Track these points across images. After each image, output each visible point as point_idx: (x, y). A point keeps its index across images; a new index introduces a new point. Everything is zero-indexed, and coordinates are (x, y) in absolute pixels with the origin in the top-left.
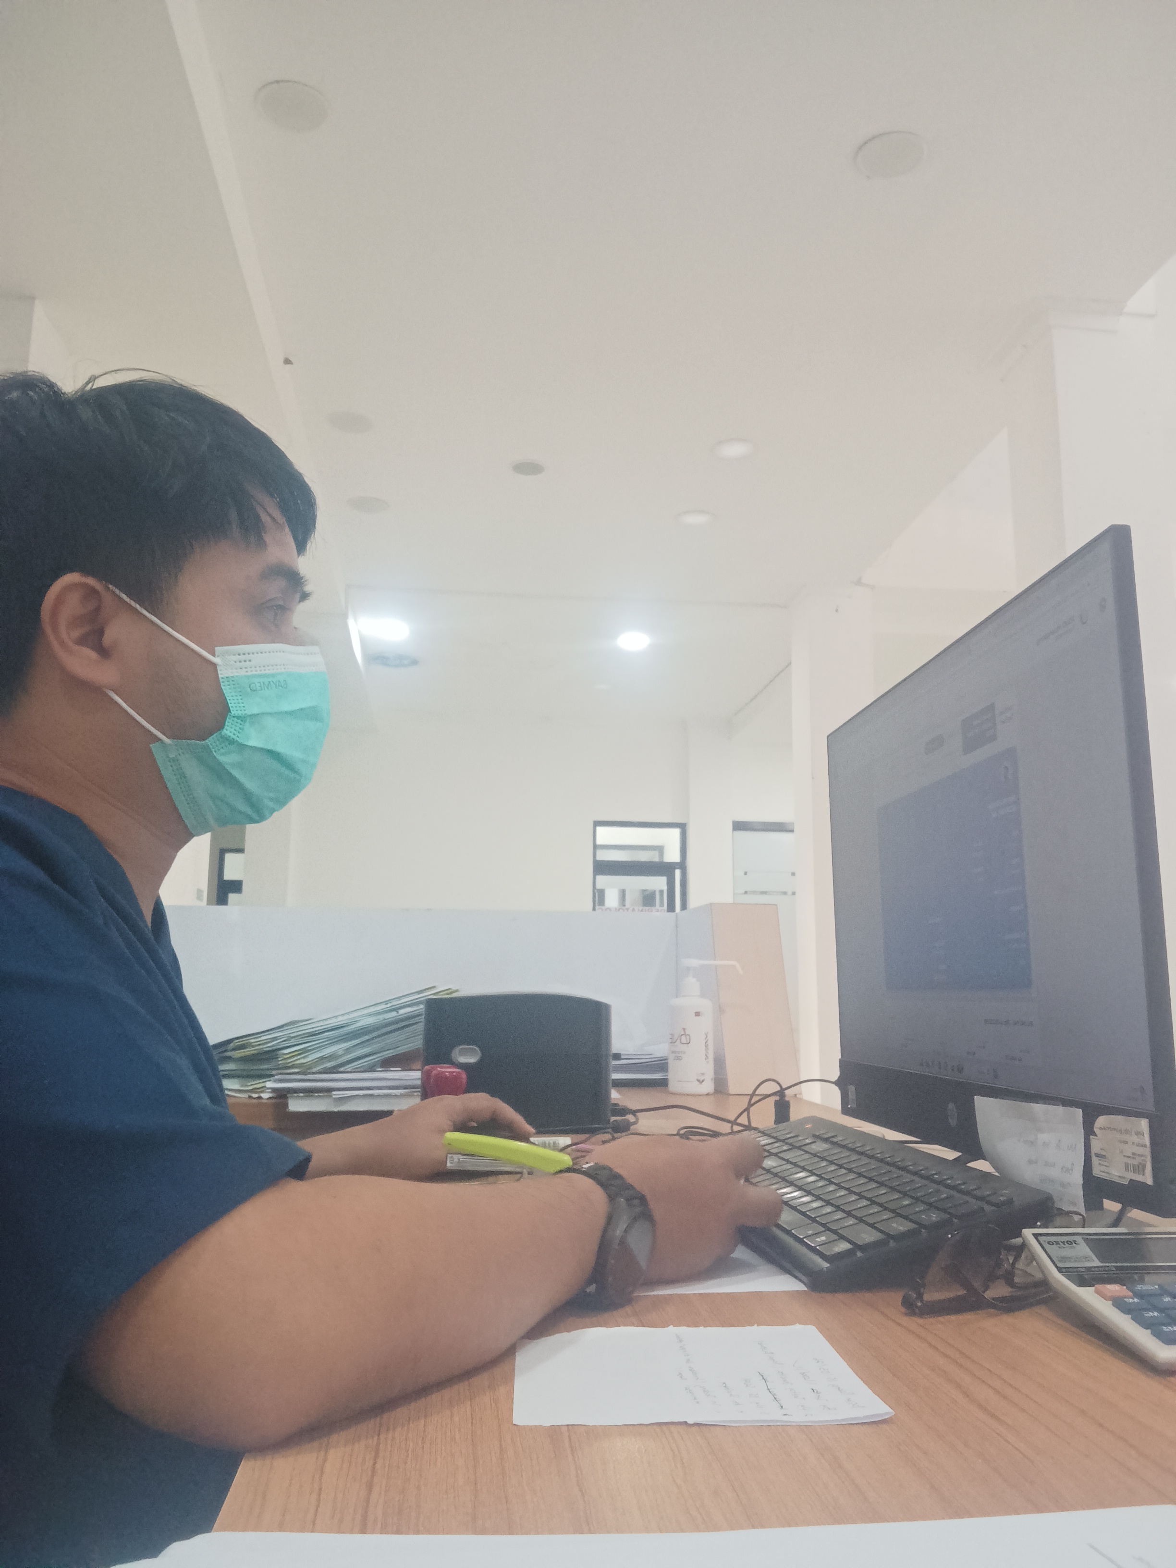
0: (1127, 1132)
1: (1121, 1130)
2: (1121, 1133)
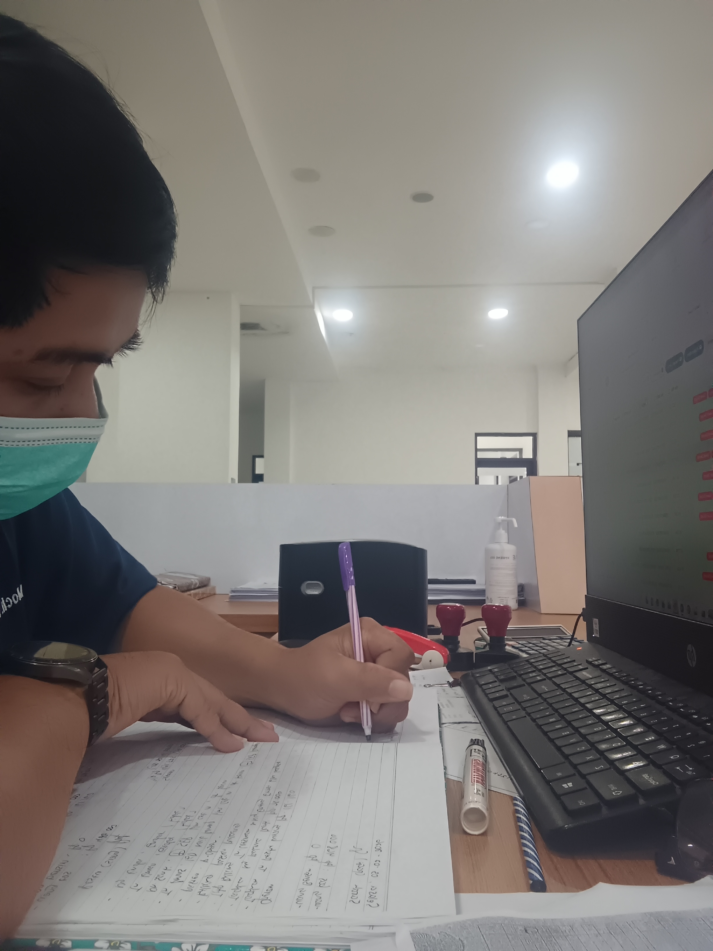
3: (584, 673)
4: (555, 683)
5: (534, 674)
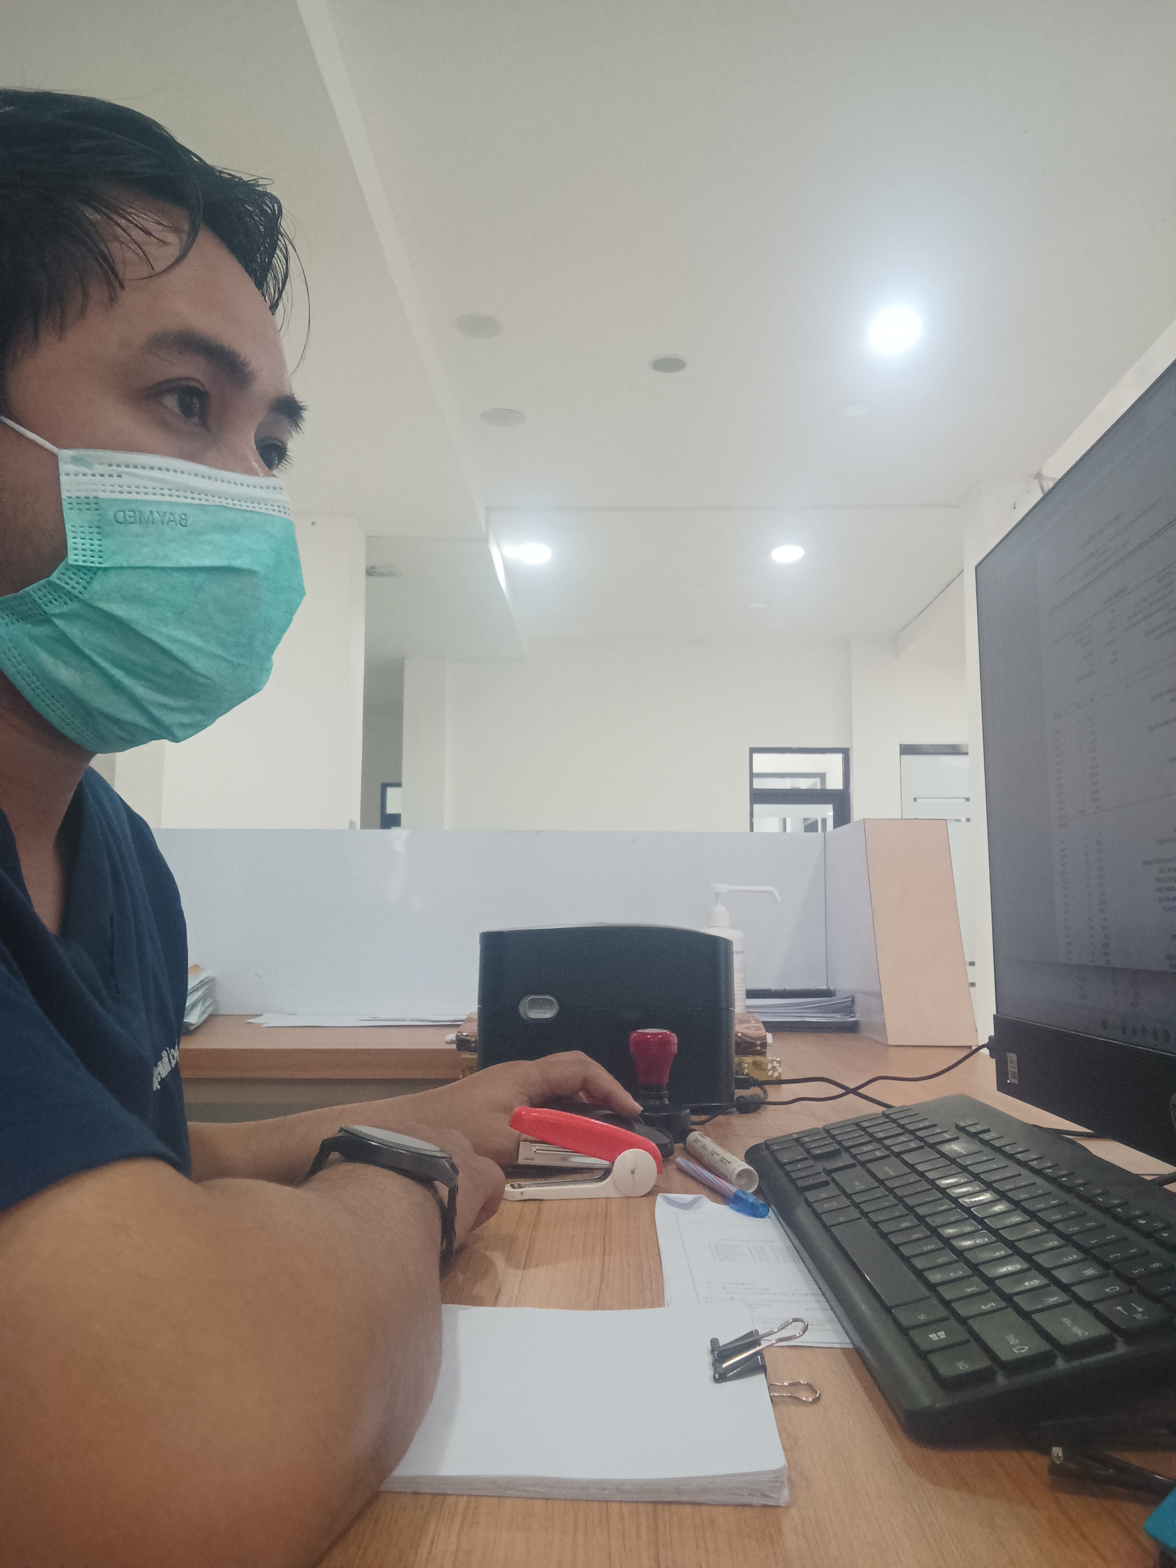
3: (953, 1145)
4: (905, 1163)
5: (870, 1147)
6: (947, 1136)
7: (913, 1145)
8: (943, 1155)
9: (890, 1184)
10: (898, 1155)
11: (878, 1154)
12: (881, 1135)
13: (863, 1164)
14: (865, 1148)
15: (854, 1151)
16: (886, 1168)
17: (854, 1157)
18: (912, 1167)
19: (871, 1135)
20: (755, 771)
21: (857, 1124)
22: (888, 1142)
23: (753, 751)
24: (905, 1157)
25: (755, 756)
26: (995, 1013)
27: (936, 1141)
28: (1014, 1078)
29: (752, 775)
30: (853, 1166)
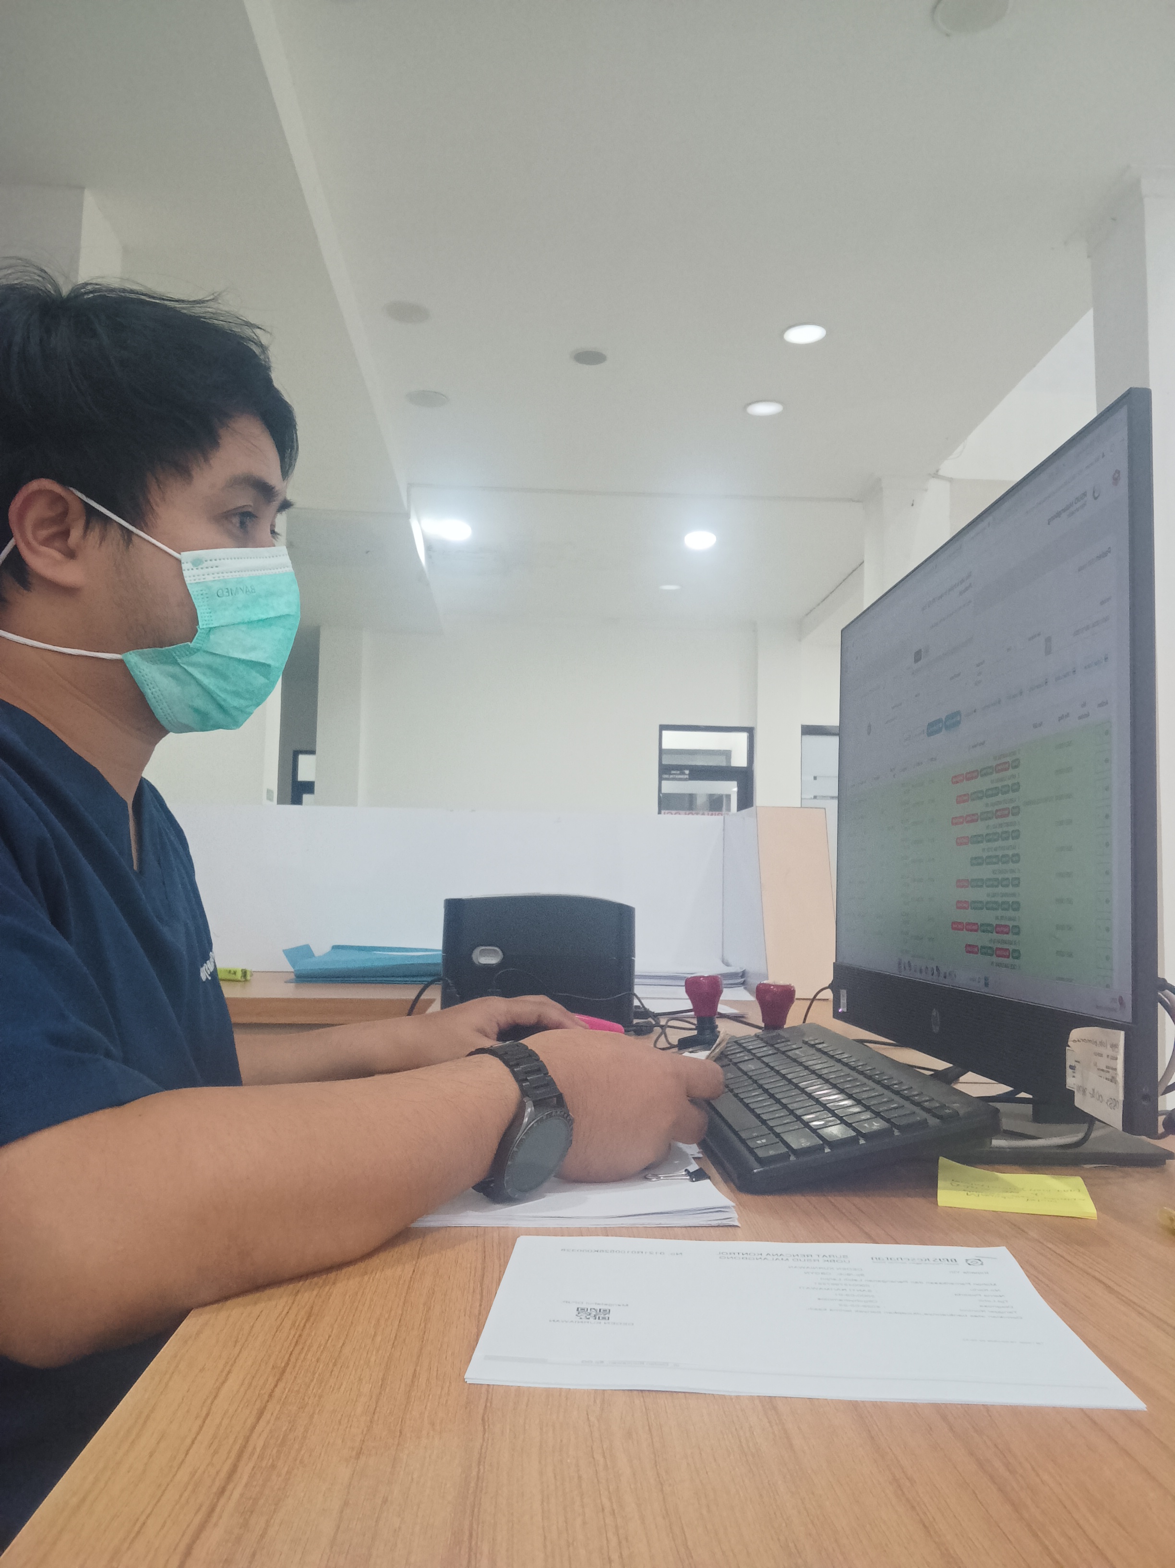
0: (1102, 1044)
1: (1096, 1042)
2: (1096, 1045)
3: (797, 1052)
4: (763, 1062)
5: (742, 1054)
6: (794, 1046)
7: (770, 1052)
8: (789, 1057)
9: (750, 1074)
10: (759, 1058)
11: (746, 1058)
12: (751, 1047)
13: (735, 1064)
14: (738, 1055)
15: (730, 1057)
16: (750, 1066)
17: (731, 1060)
18: (767, 1065)
19: (744, 1047)
20: (664, 746)
21: (736, 1042)
22: (753, 1051)
23: (663, 728)
24: (764, 1059)
25: (665, 733)
26: (835, 961)
27: (786, 1050)
28: (843, 1007)
29: (661, 751)
30: (729, 1065)
